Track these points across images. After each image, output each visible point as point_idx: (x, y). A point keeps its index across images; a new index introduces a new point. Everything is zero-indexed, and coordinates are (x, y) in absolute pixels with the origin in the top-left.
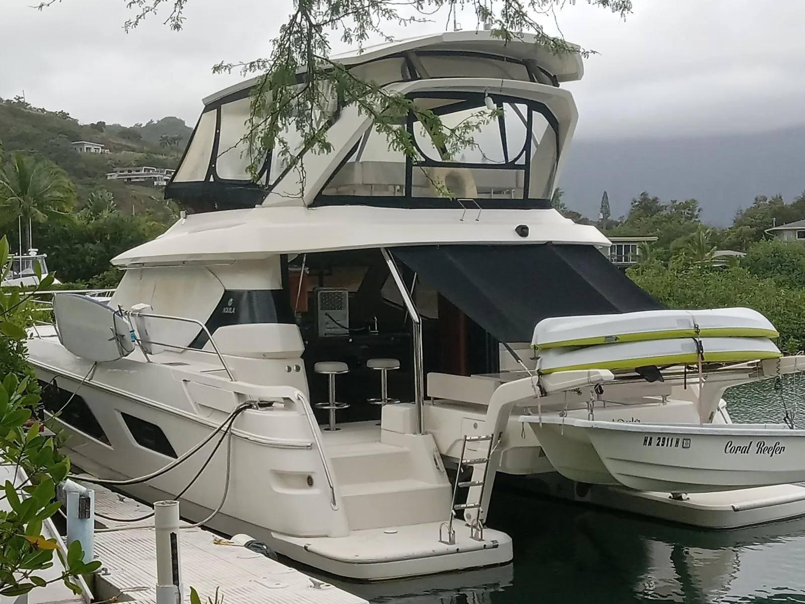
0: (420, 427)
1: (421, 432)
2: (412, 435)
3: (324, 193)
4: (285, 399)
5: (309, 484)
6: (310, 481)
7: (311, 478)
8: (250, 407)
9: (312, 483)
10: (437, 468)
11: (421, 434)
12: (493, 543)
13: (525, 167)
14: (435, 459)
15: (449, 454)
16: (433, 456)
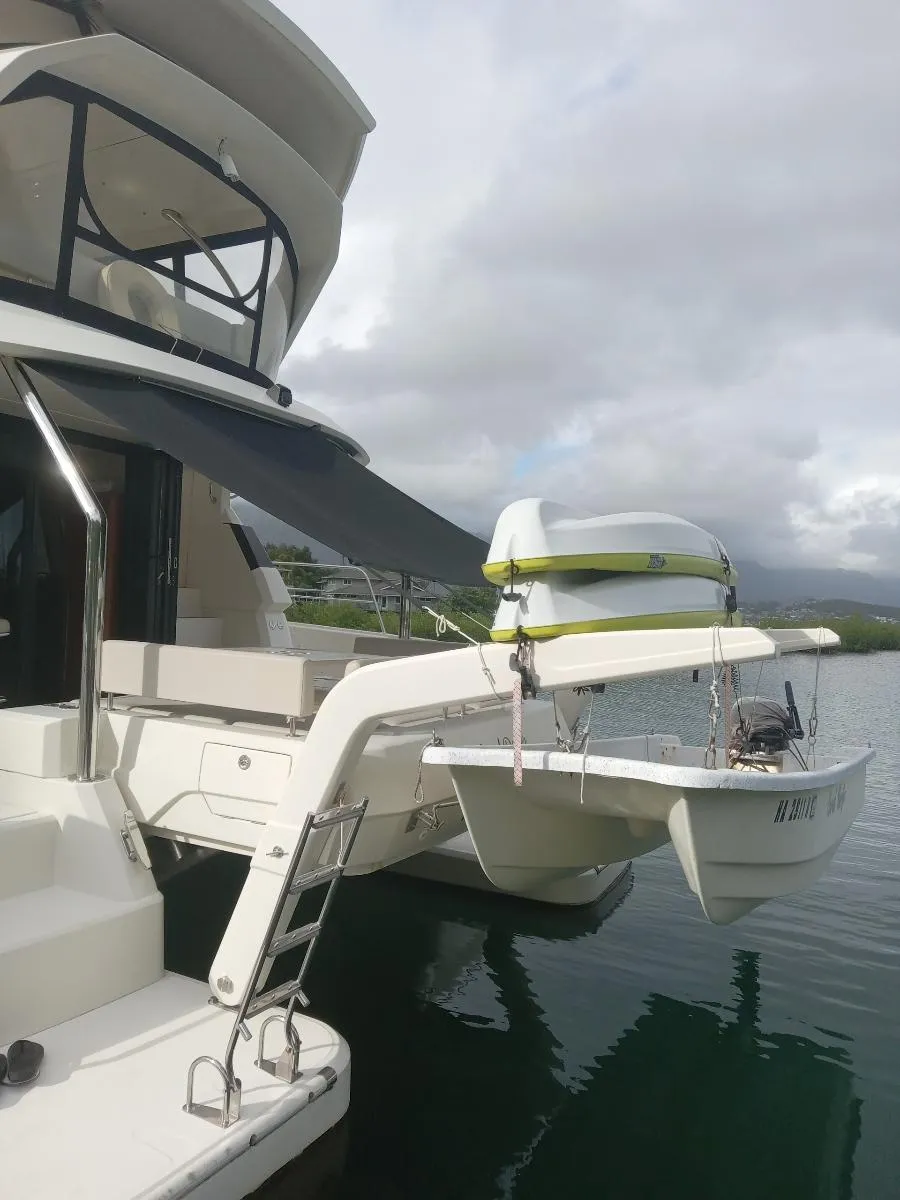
0: (85, 760)
1: (88, 777)
2: (64, 782)
10: (130, 858)
11: (89, 779)
12: (327, 1079)
13: (256, 316)
14: (126, 837)
15: (159, 824)
16: (122, 831)
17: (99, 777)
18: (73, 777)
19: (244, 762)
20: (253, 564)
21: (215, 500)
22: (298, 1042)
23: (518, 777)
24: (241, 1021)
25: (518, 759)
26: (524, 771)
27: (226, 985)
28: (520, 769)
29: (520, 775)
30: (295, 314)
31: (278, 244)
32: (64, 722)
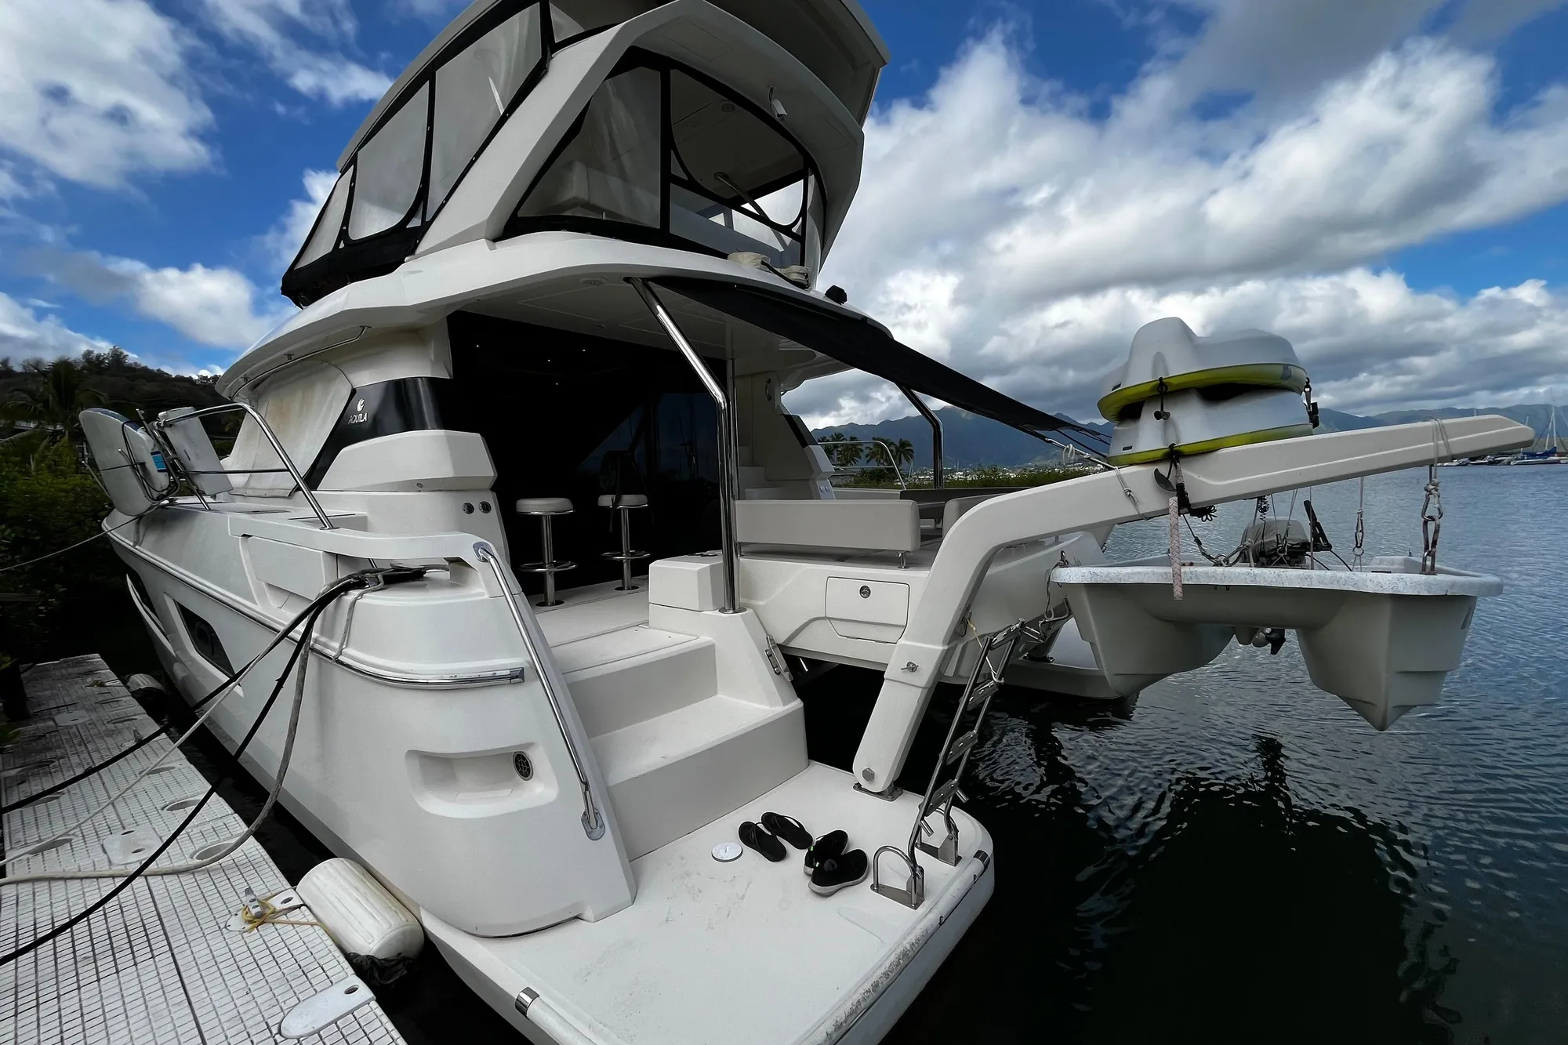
0: (731, 596)
1: (734, 609)
2: (717, 613)
3: (520, 214)
4: (451, 561)
5: (521, 773)
6: (523, 766)
7: (524, 759)
8: (359, 584)
9: (529, 770)
10: (776, 672)
11: (735, 612)
12: (983, 862)
13: (800, 238)
14: (769, 656)
15: (792, 644)
16: (766, 651)
17: (742, 610)
18: (723, 610)
19: (865, 591)
20: (804, 444)
21: (770, 398)
22: (957, 831)
23: (1178, 591)
24: (922, 819)
25: (1177, 575)
26: (1184, 586)
27: (869, 775)
28: (1179, 584)
29: (1180, 589)
30: (827, 237)
31: (812, 179)
32: (712, 567)
